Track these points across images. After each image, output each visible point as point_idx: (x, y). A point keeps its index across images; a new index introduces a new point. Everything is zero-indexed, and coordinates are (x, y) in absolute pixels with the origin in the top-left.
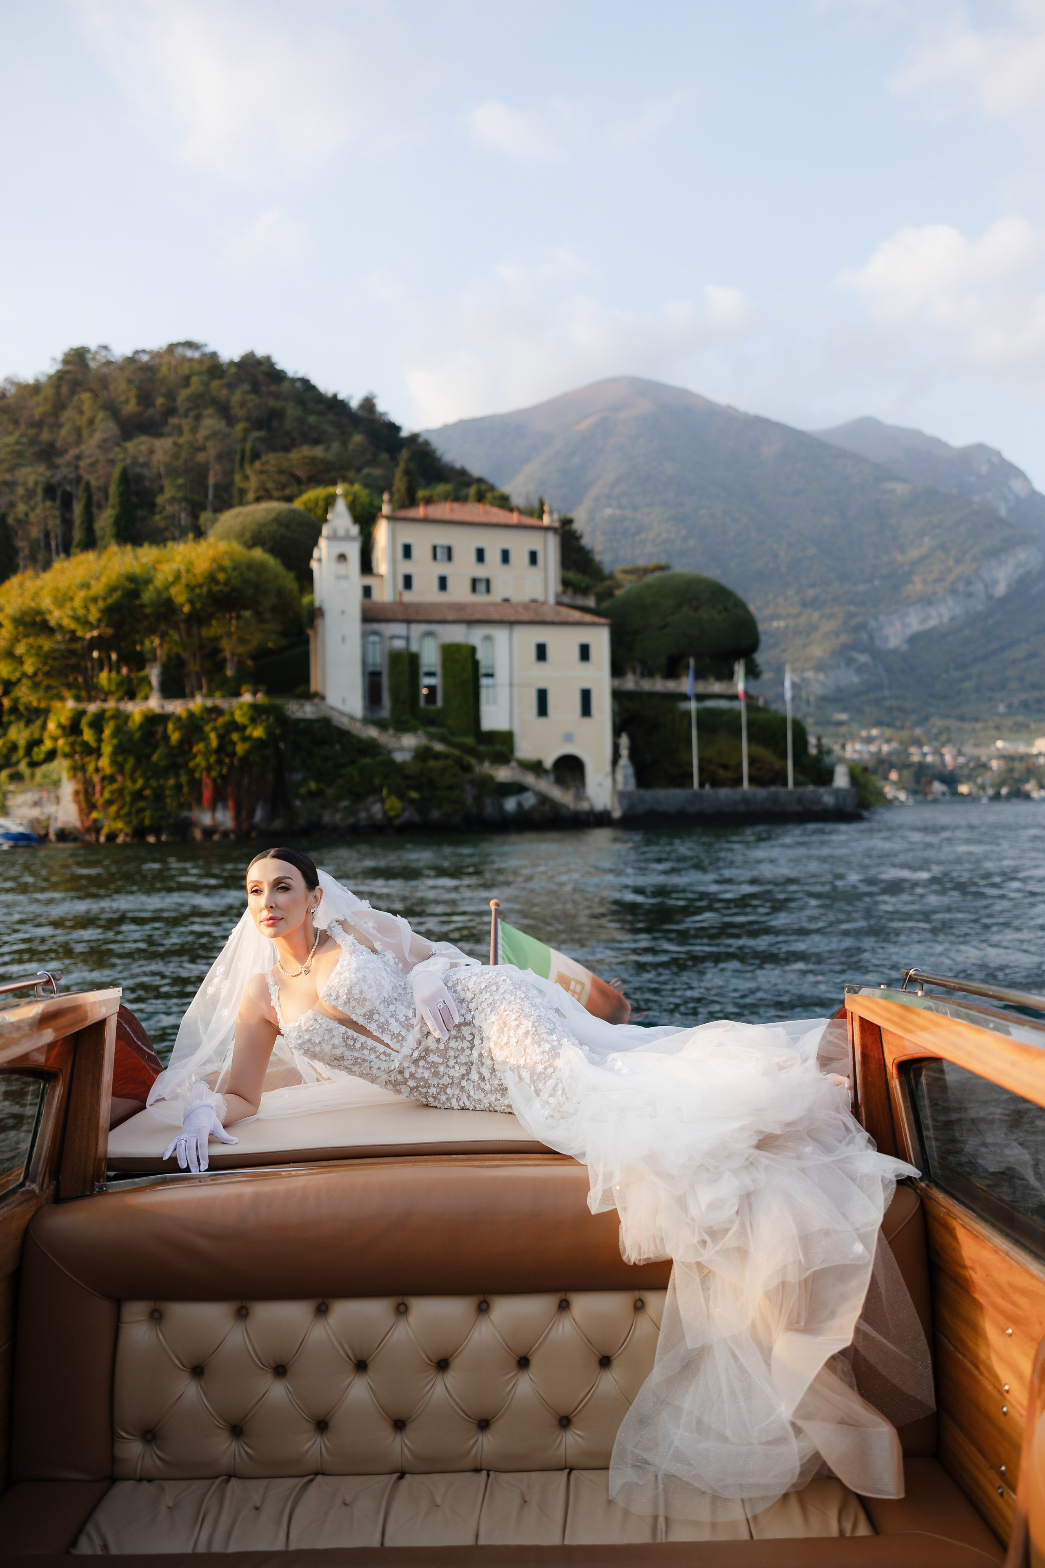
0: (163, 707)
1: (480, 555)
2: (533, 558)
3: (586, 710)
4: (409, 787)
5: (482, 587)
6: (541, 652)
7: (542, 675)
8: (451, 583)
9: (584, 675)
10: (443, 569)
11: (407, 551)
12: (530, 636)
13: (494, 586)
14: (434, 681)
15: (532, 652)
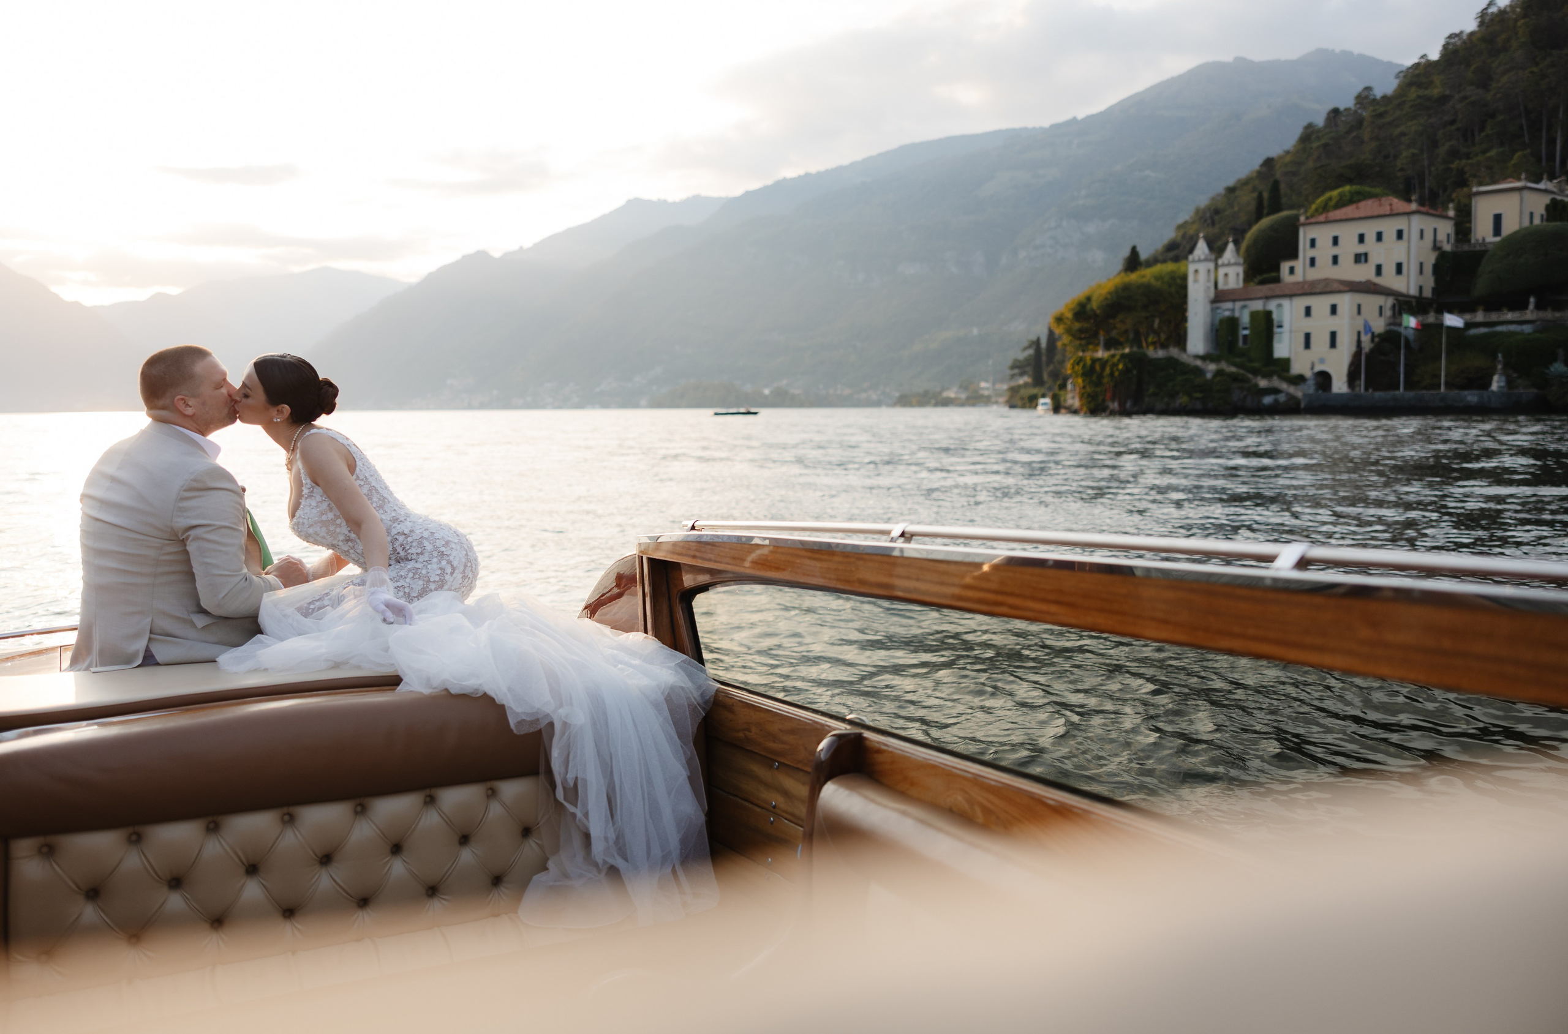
0: (1102, 354)
1: (1361, 238)
2: (1400, 234)
3: (1333, 344)
4: (1196, 391)
5: (1363, 258)
6: (1308, 311)
7: (1307, 325)
8: (1340, 260)
9: (1333, 323)
10: (1335, 251)
11: (1313, 243)
12: (1301, 303)
13: (1370, 257)
14: (1246, 332)
15: (1303, 312)
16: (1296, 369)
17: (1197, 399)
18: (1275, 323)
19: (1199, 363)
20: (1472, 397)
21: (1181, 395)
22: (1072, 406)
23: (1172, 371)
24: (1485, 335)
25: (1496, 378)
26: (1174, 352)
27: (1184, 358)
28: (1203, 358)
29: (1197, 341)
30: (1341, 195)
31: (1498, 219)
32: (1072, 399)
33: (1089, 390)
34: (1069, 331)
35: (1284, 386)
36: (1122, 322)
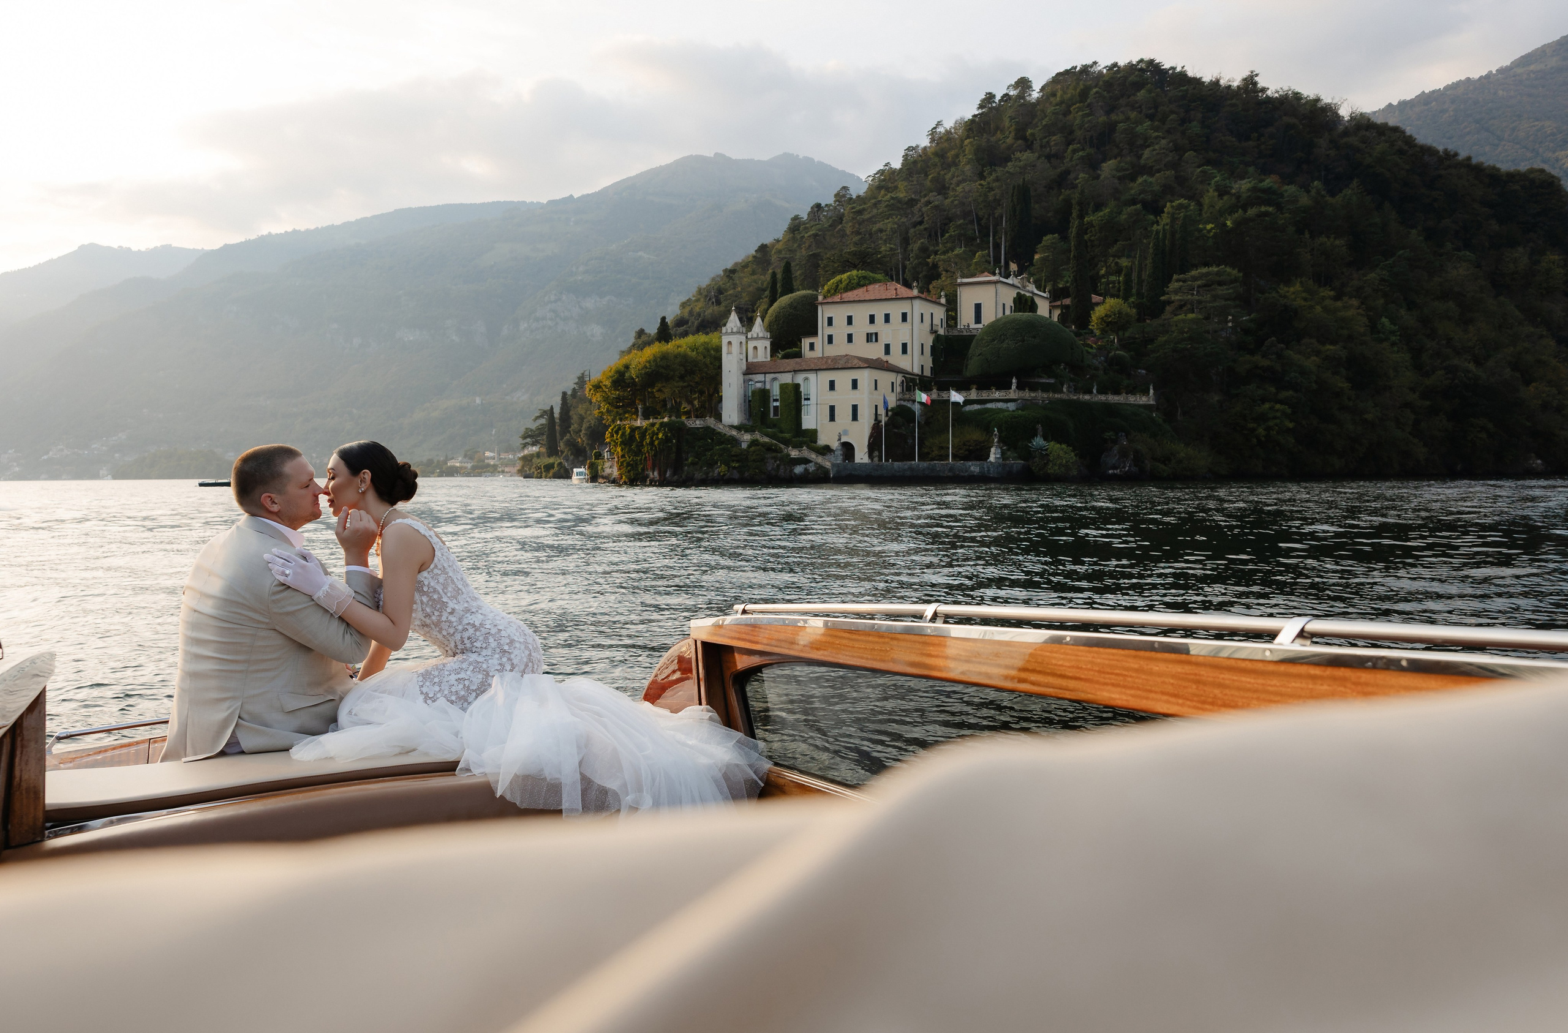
0: (641, 423)
1: (872, 319)
2: (904, 317)
3: (855, 417)
4: (733, 461)
5: (873, 338)
6: (832, 385)
7: (832, 398)
8: (854, 338)
9: (854, 397)
10: (850, 330)
11: (830, 321)
12: (826, 377)
13: (880, 337)
14: (777, 404)
15: (827, 385)
16: (822, 440)
17: (734, 468)
18: (803, 396)
19: (734, 433)
20: (974, 467)
21: (719, 464)
22: (611, 474)
23: (709, 441)
25: (993, 450)
26: (711, 422)
27: (720, 428)
28: (738, 428)
29: (731, 412)
30: (850, 278)
31: (978, 307)
32: (611, 468)
33: (628, 459)
34: (606, 399)
35: (813, 456)
36: (659, 390)
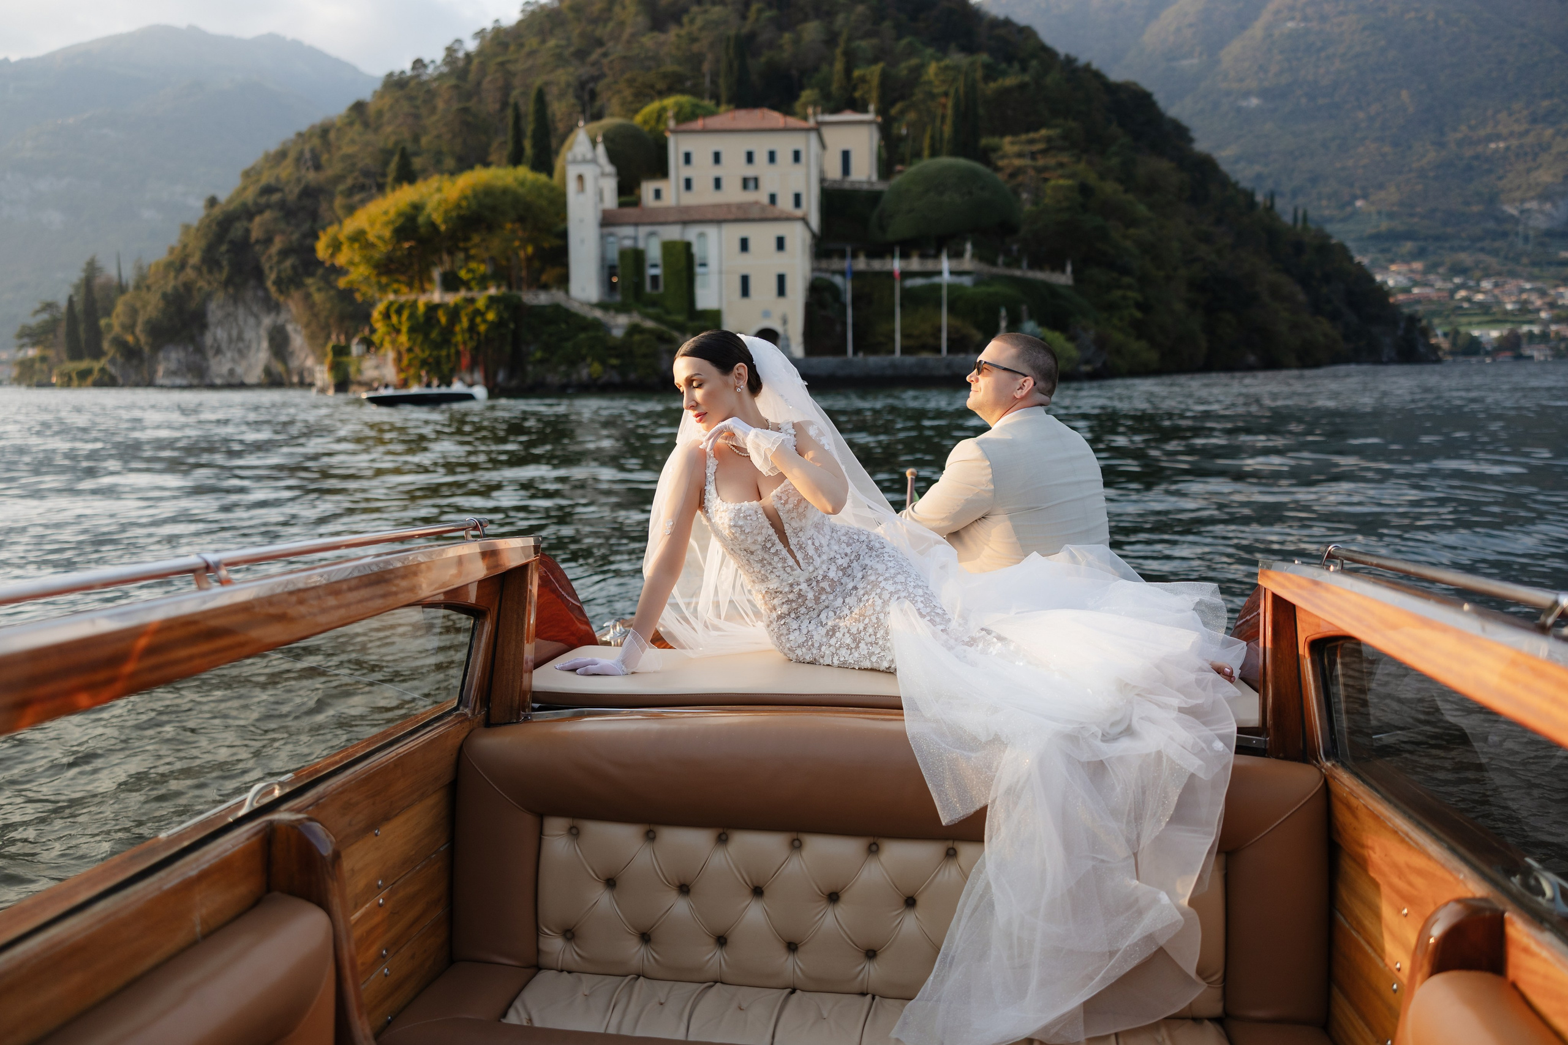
0: (442, 298)
1: (750, 157)
2: (797, 156)
3: (781, 291)
4: (611, 356)
6: (744, 245)
7: (744, 264)
8: (724, 183)
9: (781, 262)
10: (717, 171)
11: (688, 158)
12: (734, 233)
13: (761, 183)
14: (657, 271)
15: (737, 245)
17: (613, 367)
18: (697, 260)
19: (598, 314)
21: (589, 360)
23: (563, 326)
24: (922, 288)
27: (575, 307)
28: (602, 306)
29: (586, 283)
31: (846, 155)
33: (421, 353)
34: (368, 260)
36: (476, 246)
